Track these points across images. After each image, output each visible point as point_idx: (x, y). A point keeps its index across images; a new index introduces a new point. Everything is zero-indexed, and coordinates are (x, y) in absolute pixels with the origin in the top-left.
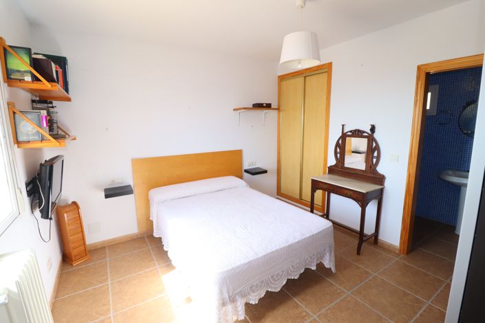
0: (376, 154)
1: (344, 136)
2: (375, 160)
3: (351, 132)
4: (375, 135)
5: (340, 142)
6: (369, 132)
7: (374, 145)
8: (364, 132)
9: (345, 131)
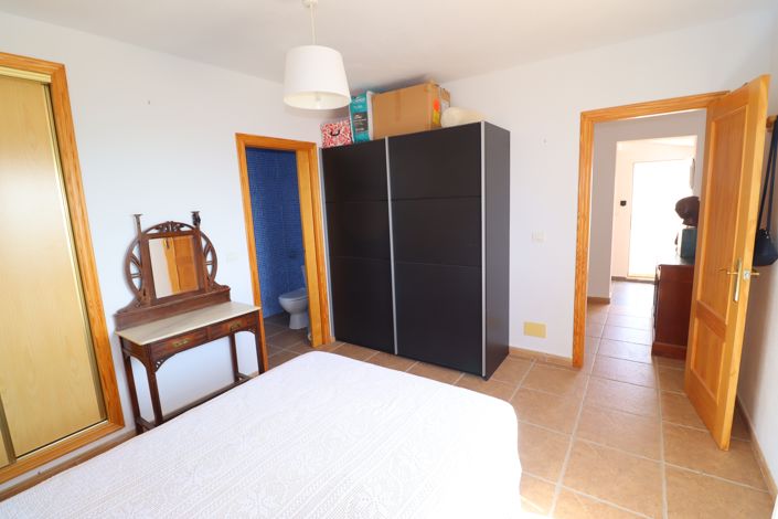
0: (209, 258)
1: (143, 240)
2: (209, 268)
3: (157, 227)
4: (203, 228)
5: (136, 252)
6: (192, 225)
7: (204, 243)
8: (182, 225)
9: (143, 229)
